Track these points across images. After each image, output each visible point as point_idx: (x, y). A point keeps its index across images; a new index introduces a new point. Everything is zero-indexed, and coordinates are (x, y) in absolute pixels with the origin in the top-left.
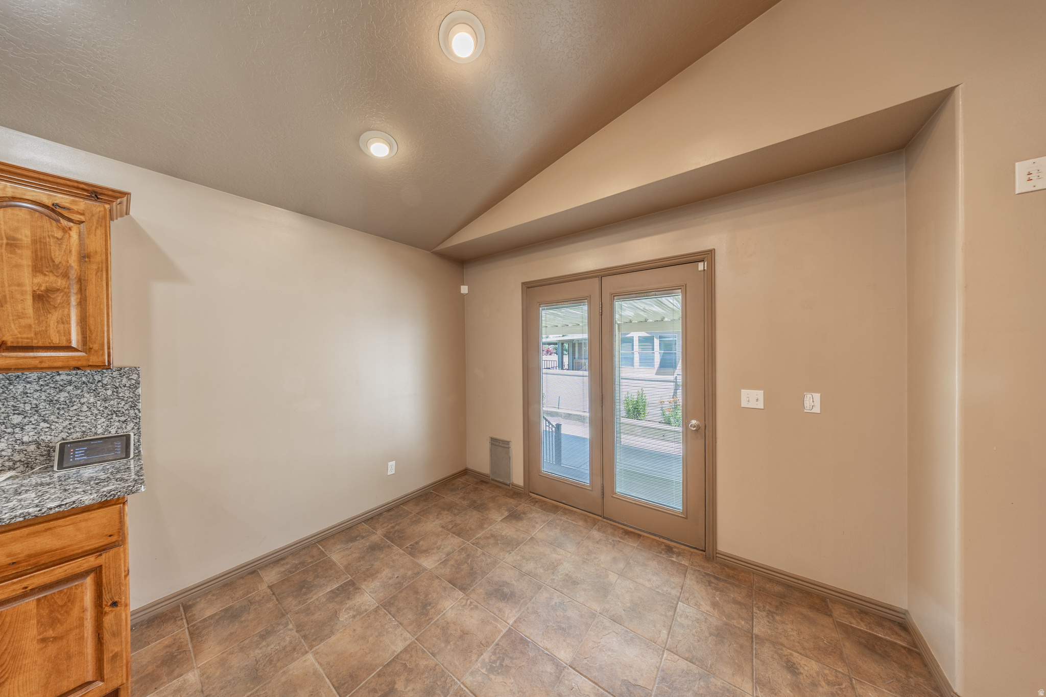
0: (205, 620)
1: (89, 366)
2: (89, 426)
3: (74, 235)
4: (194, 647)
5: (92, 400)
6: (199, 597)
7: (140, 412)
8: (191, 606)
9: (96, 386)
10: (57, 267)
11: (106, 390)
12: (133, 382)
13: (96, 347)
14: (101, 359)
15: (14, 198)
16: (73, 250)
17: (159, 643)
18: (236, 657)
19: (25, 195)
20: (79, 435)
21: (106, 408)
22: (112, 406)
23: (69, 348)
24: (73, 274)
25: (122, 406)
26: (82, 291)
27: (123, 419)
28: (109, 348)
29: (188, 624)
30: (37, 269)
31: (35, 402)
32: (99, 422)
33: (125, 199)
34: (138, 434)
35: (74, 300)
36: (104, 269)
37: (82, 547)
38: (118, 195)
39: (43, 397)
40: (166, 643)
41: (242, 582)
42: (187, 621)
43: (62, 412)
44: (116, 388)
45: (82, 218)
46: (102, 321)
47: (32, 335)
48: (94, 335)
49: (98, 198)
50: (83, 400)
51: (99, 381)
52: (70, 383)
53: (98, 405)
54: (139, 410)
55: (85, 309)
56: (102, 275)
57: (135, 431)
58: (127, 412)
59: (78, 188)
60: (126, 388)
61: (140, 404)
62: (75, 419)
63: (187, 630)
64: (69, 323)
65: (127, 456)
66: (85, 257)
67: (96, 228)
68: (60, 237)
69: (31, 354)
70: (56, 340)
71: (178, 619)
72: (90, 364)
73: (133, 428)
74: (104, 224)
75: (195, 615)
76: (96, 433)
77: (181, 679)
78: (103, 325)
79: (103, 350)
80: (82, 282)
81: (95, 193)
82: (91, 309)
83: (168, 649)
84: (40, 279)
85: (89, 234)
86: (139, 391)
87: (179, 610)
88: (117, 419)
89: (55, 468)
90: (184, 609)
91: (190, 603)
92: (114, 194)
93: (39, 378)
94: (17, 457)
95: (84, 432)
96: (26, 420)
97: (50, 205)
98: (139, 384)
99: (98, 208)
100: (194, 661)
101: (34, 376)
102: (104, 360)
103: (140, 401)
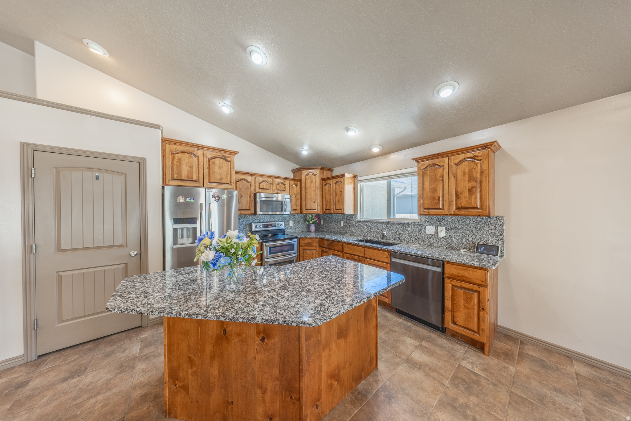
0: (528, 354)
1: (483, 215)
2: (486, 239)
3: (479, 165)
4: (518, 359)
5: (487, 229)
6: (530, 343)
7: (504, 237)
8: (524, 344)
9: (489, 223)
10: (474, 179)
11: (492, 225)
12: (502, 223)
13: (485, 207)
14: (486, 212)
15: (465, 159)
16: (479, 171)
17: (505, 346)
18: (535, 382)
19: (467, 156)
20: (483, 242)
21: (492, 233)
22: (494, 232)
23: (477, 208)
24: (478, 180)
25: (497, 233)
26: (481, 186)
27: (497, 239)
28: (489, 208)
29: (519, 349)
30: (470, 181)
31: (472, 227)
32: (489, 238)
33: (495, 143)
34: (503, 247)
35: (478, 190)
36: (488, 176)
37: (474, 281)
38: (492, 143)
39: (474, 226)
40: (508, 348)
41: (558, 356)
42: (520, 348)
43: (478, 232)
44: (495, 225)
45: (481, 158)
46: (487, 197)
47: (468, 204)
48: (484, 203)
49: (486, 148)
50: (485, 229)
51: (490, 222)
52: (481, 221)
53: (489, 231)
54: (504, 236)
55: (482, 193)
56: (487, 179)
57: (502, 245)
58: (499, 236)
59: (480, 147)
60: (499, 226)
61: (504, 234)
62: (482, 236)
63: (518, 351)
64: (477, 199)
65: (497, 255)
66: (482, 173)
67: (486, 160)
68: (475, 167)
69: (468, 210)
70: (474, 205)
71: (516, 344)
72: (483, 214)
73: (501, 244)
74: (488, 157)
75: (524, 348)
76: (488, 243)
77: (507, 365)
78: (487, 199)
79: (487, 209)
80: (481, 182)
81: (485, 146)
82: (483, 192)
83: (507, 351)
84: (470, 184)
85: (483, 163)
86: (504, 227)
87: (518, 341)
88: (495, 238)
89: (475, 252)
90: (521, 342)
91: (524, 342)
92: (491, 144)
93: (473, 219)
94: (467, 245)
95: (484, 241)
96: (470, 233)
97: (473, 157)
98: (504, 224)
99: (486, 151)
100: (515, 364)
101: (472, 218)
102: (487, 213)
103: (504, 232)
